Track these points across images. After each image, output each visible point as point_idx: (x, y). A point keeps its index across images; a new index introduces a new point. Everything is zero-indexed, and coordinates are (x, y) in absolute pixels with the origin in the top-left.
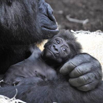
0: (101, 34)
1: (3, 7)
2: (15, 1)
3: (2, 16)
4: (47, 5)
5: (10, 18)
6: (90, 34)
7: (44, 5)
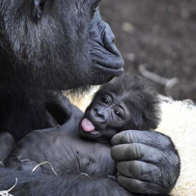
0: (191, 108)
1: (23, 23)
2: (48, 16)
3: (18, 39)
4: (105, 26)
5: (33, 45)
6: (171, 103)
7: (99, 26)
